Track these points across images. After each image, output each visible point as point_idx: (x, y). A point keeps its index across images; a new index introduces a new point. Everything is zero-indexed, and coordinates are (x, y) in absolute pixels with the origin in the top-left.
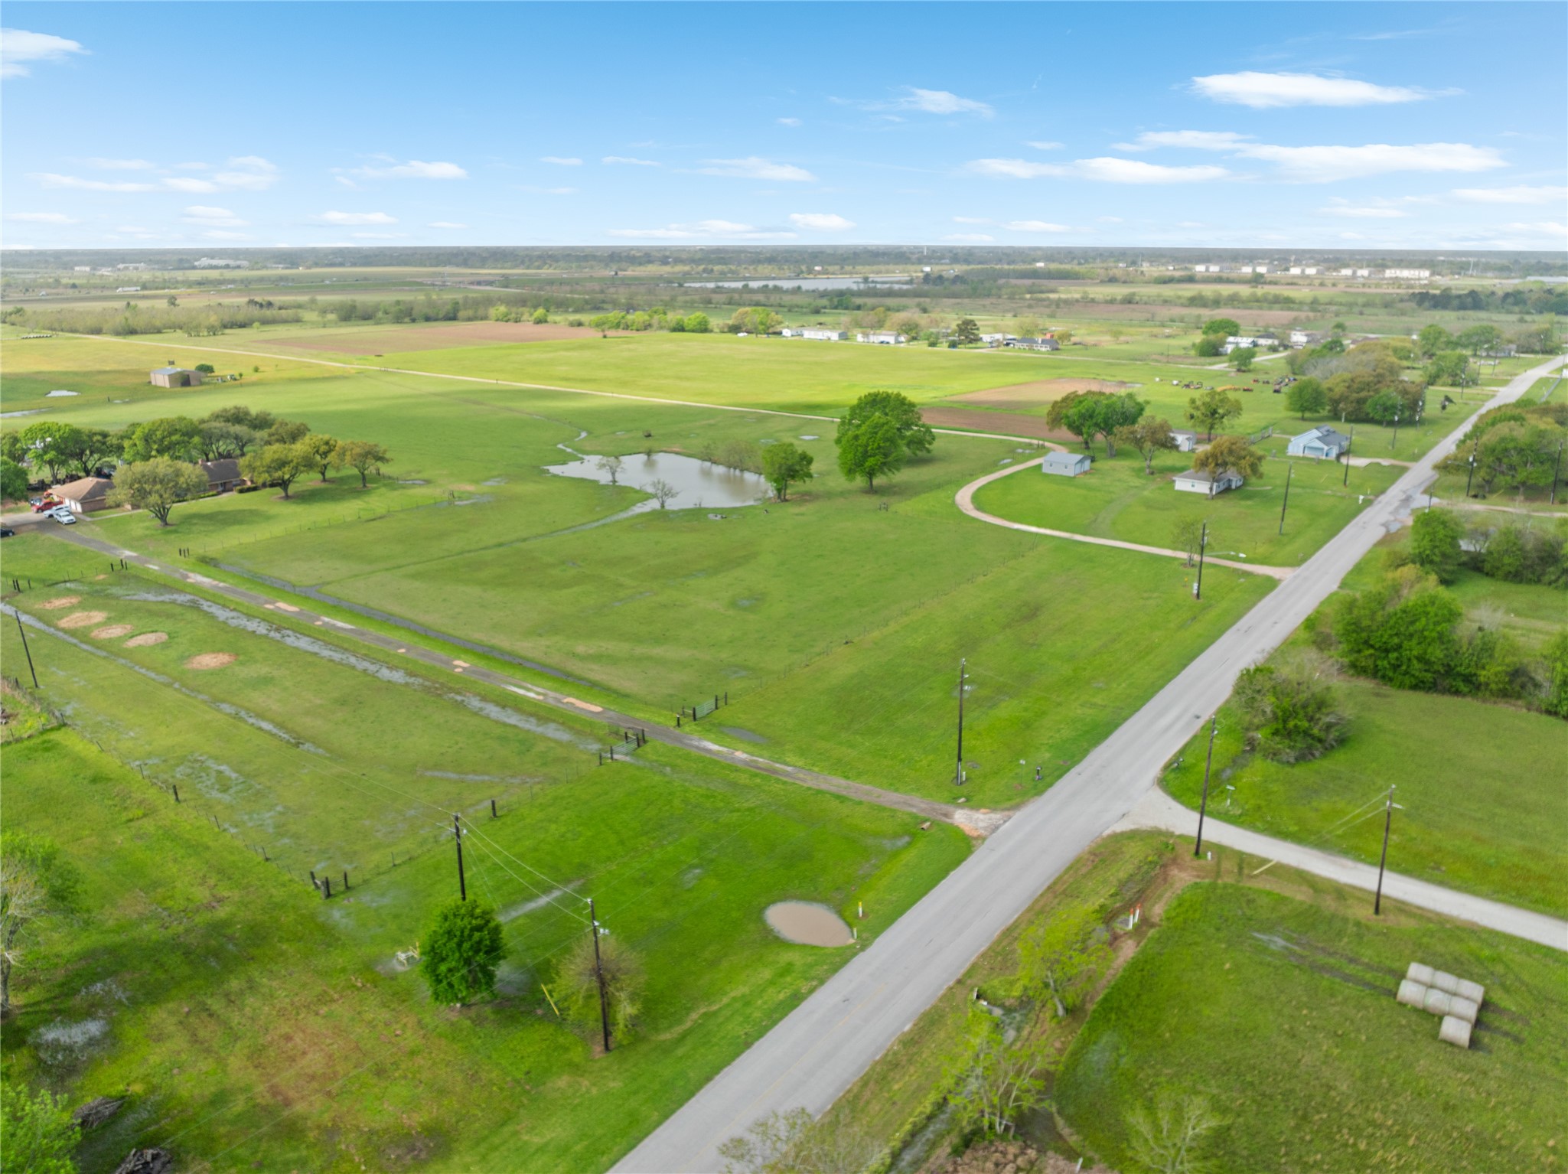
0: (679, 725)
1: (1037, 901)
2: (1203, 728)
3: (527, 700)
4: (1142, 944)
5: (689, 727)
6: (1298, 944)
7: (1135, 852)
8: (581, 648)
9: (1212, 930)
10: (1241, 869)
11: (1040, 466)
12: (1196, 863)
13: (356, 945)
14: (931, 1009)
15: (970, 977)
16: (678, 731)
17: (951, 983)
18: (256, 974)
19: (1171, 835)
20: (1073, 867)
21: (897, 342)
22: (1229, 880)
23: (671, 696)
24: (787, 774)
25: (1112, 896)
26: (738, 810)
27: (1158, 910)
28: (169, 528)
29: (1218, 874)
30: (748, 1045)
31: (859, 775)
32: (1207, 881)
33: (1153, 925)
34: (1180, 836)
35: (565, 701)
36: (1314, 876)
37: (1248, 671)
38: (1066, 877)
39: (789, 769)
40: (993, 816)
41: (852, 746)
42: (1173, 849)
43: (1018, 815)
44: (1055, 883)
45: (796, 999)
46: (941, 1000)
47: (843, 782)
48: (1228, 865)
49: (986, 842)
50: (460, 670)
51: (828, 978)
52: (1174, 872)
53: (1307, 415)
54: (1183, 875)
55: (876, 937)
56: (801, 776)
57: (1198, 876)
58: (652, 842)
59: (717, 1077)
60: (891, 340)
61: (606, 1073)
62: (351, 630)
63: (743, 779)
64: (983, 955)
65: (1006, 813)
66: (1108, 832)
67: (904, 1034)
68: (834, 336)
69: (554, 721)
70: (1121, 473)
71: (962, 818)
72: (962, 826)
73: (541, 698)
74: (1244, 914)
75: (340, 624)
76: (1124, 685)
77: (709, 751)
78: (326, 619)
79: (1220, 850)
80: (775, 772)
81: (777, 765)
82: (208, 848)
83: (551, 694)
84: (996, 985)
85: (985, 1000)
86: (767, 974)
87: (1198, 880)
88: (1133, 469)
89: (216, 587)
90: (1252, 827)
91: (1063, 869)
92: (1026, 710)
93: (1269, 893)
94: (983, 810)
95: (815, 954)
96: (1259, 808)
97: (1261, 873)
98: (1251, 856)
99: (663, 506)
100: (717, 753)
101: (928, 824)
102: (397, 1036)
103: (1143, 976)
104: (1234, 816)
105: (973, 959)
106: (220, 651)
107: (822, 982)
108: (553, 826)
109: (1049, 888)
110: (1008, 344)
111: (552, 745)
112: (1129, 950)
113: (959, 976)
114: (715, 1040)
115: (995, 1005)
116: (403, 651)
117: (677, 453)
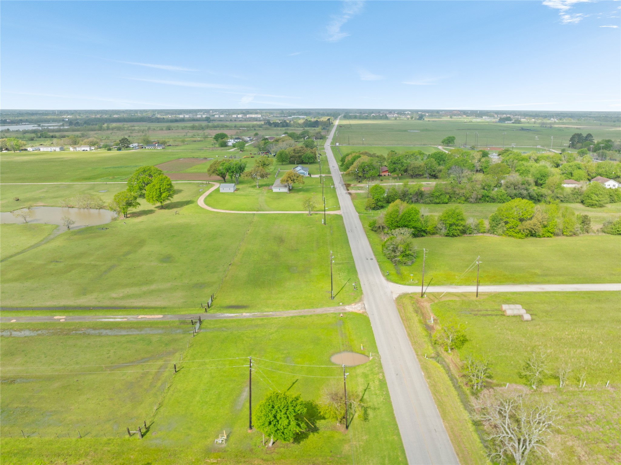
0: (206, 311)
2: (377, 262)
3: (120, 323)
5: (212, 311)
7: (406, 301)
8: (114, 295)
10: (435, 297)
12: (424, 299)
13: (188, 448)
17: (416, 357)
19: (409, 294)
20: (400, 311)
21: (91, 150)
22: (436, 301)
23: (186, 302)
24: (273, 315)
25: (417, 316)
26: (272, 333)
29: (432, 300)
30: (389, 402)
31: (297, 307)
32: (433, 303)
35: (140, 317)
36: (453, 293)
38: (401, 314)
40: (358, 305)
42: (413, 297)
43: (365, 302)
46: (419, 362)
47: (295, 311)
48: (431, 297)
49: (368, 313)
50: (64, 320)
51: (382, 371)
52: (422, 304)
53: (284, 163)
54: (425, 304)
56: (278, 314)
57: (430, 303)
61: (357, 436)
63: (259, 322)
64: (412, 345)
65: (361, 303)
66: (394, 298)
67: (424, 375)
68: (58, 149)
69: (145, 327)
71: (350, 309)
72: (353, 311)
73: (126, 320)
74: (451, 308)
77: (232, 317)
80: (267, 316)
81: (265, 313)
82: (30, 449)
83: (129, 317)
86: (361, 379)
91: (398, 313)
93: (450, 301)
94: (353, 304)
95: (366, 366)
99: (69, 229)
100: (236, 316)
107: (382, 373)
109: (402, 320)
110: (143, 148)
113: (414, 353)
114: (376, 407)
116: (14, 321)
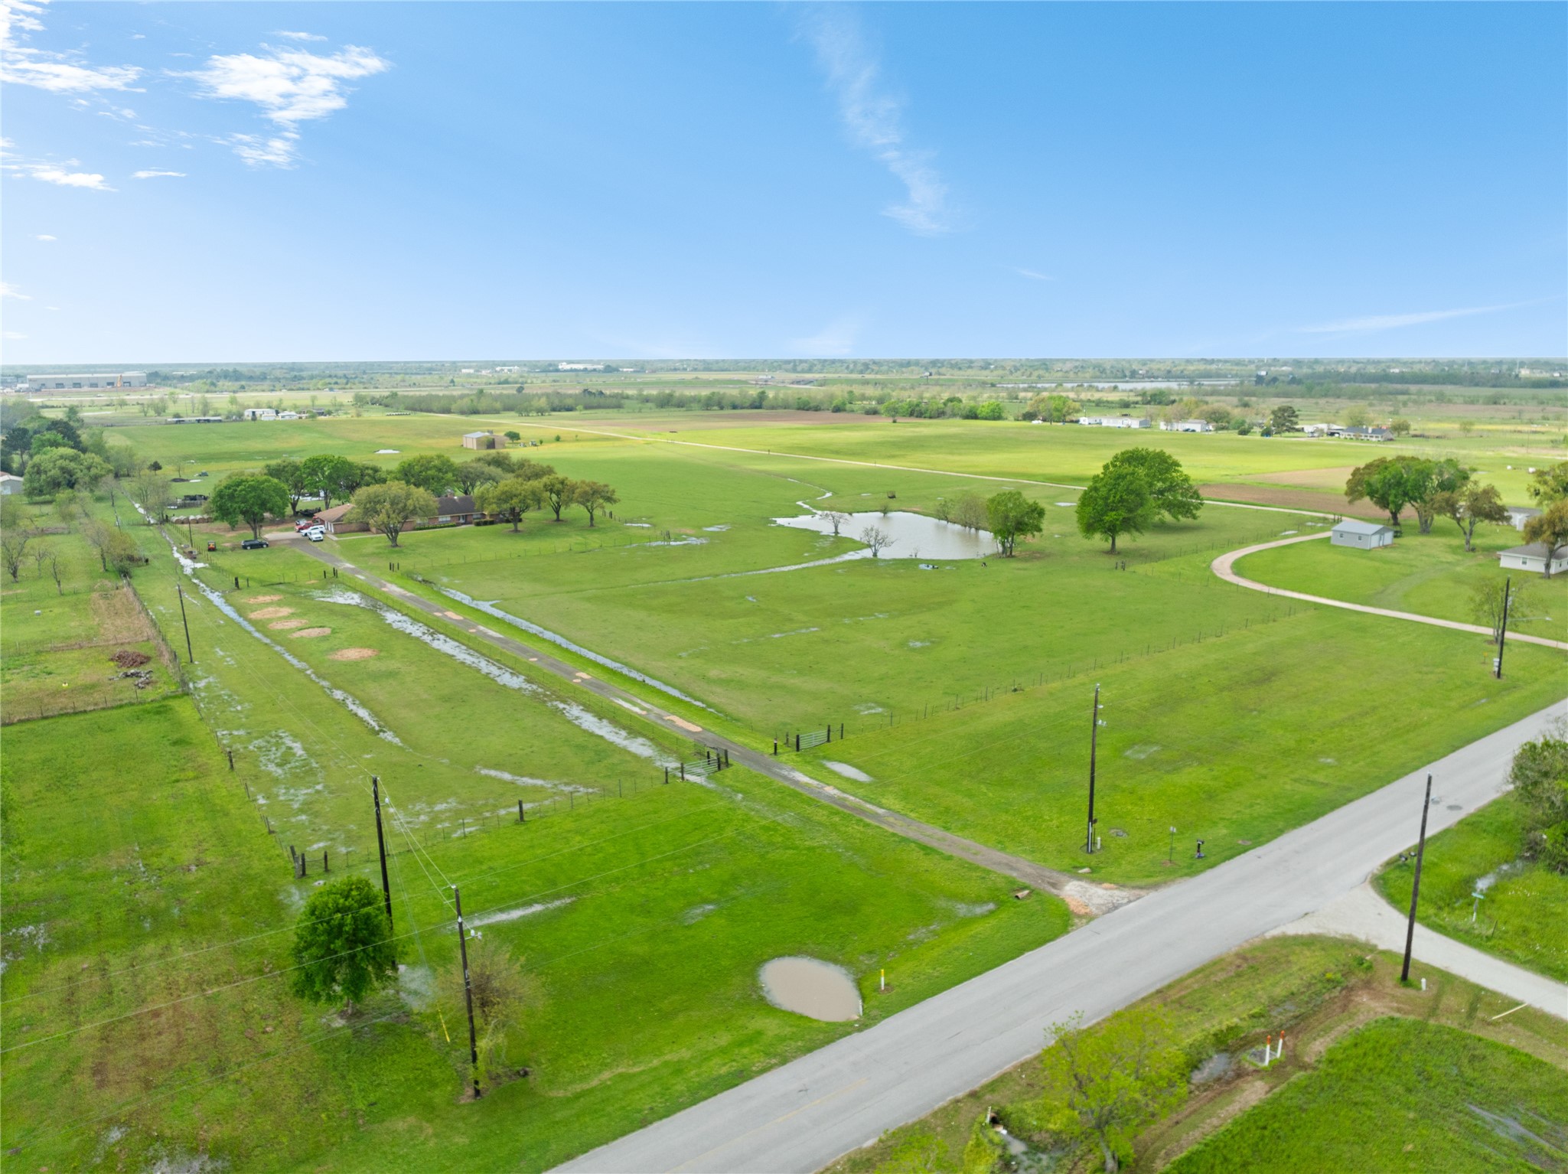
0: (775, 753)
1: (1133, 1006)
2: (1460, 822)
3: (631, 716)
4: (1277, 1090)
5: (787, 756)
6: (1548, 1136)
7: (1311, 963)
8: (714, 673)
9: (1400, 1089)
10: (1472, 1010)
11: (1329, 539)
12: (1401, 992)
14: (915, 1124)
15: (993, 1091)
16: (773, 759)
17: (960, 1095)
18: (178, 941)
19: (1373, 949)
20: (1204, 971)
21: (1205, 430)
22: (1450, 1022)
23: (785, 724)
24: (876, 816)
25: (1253, 1016)
26: (796, 848)
27: (1317, 1047)
28: (397, 549)
29: (1433, 1011)
30: (644, 1123)
31: (965, 827)
32: (1411, 1018)
33: (1304, 1067)
34: (1384, 952)
35: (667, 717)
37: (1533, 747)
38: (1189, 981)
39: (881, 811)
40: (1117, 893)
41: (970, 795)
42: (1369, 968)
43: (1152, 896)
44: (1170, 987)
45: (741, 1076)
46: (935, 1114)
47: (940, 833)
48: (1450, 1000)
49: (1093, 923)
50: (579, 681)
51: (795, 1058)
52: (1363, 998)
54: (1373, 1004)
55: (884, 1018)
56: (891, 820)
57: (1399, 1010)
58: (676, 869)
59: (581, 1157)
60: (1198, 427)
61: (460, 1124)
62: (498, 639)
63: (820, 816)
64: (1023, 1066)
65: (1137, 892)
66: (1276, 932)
67: (860, 1151)
68: (1135, 424)
69: (644, 736)
70: (1435, 550)
71: (1075, 892)
72: (1068, 900)
73: (644, 713)
74: (1461, 1074)
75: (491, 633)
76: (1362, 763)
77: (797, 783)
78: (481, 628)
79: (1445, 980)
80: (863, 812)
81: (868, 806)
82: (226, 814)
83: (657, 711)
84: (1028, 1111)
85: (1006, 1127)
86: (724, 1039)
87: (1397, 1015)
88: (1450, 546)
89: (404, 596)
90: (1508, 955)
91: (1191, 970)
92: (1215, 778)
93: (1511, 1052)
94: (1106, 885)
95: (798, 1026)
96: (1526, 931)
97: (1506, 1020)
98: (1494, 994)
99: (875, 555)
100: (803, 785)
101: (1026, 892)
102: (265, 1032)
103: (1262, 1138)
104: (1479, 936)
105: (1007, 1068)
106: (369, 647)
107: (784, 1061)
108: (578, 838)
109: (1159, 992)
110: (1332, 434)
111: (629, 758)
112: (1253, 1094)
113: (976, 1087)
114: (610, 1109)
115: (1017, 1137)
117: (915, 512)
